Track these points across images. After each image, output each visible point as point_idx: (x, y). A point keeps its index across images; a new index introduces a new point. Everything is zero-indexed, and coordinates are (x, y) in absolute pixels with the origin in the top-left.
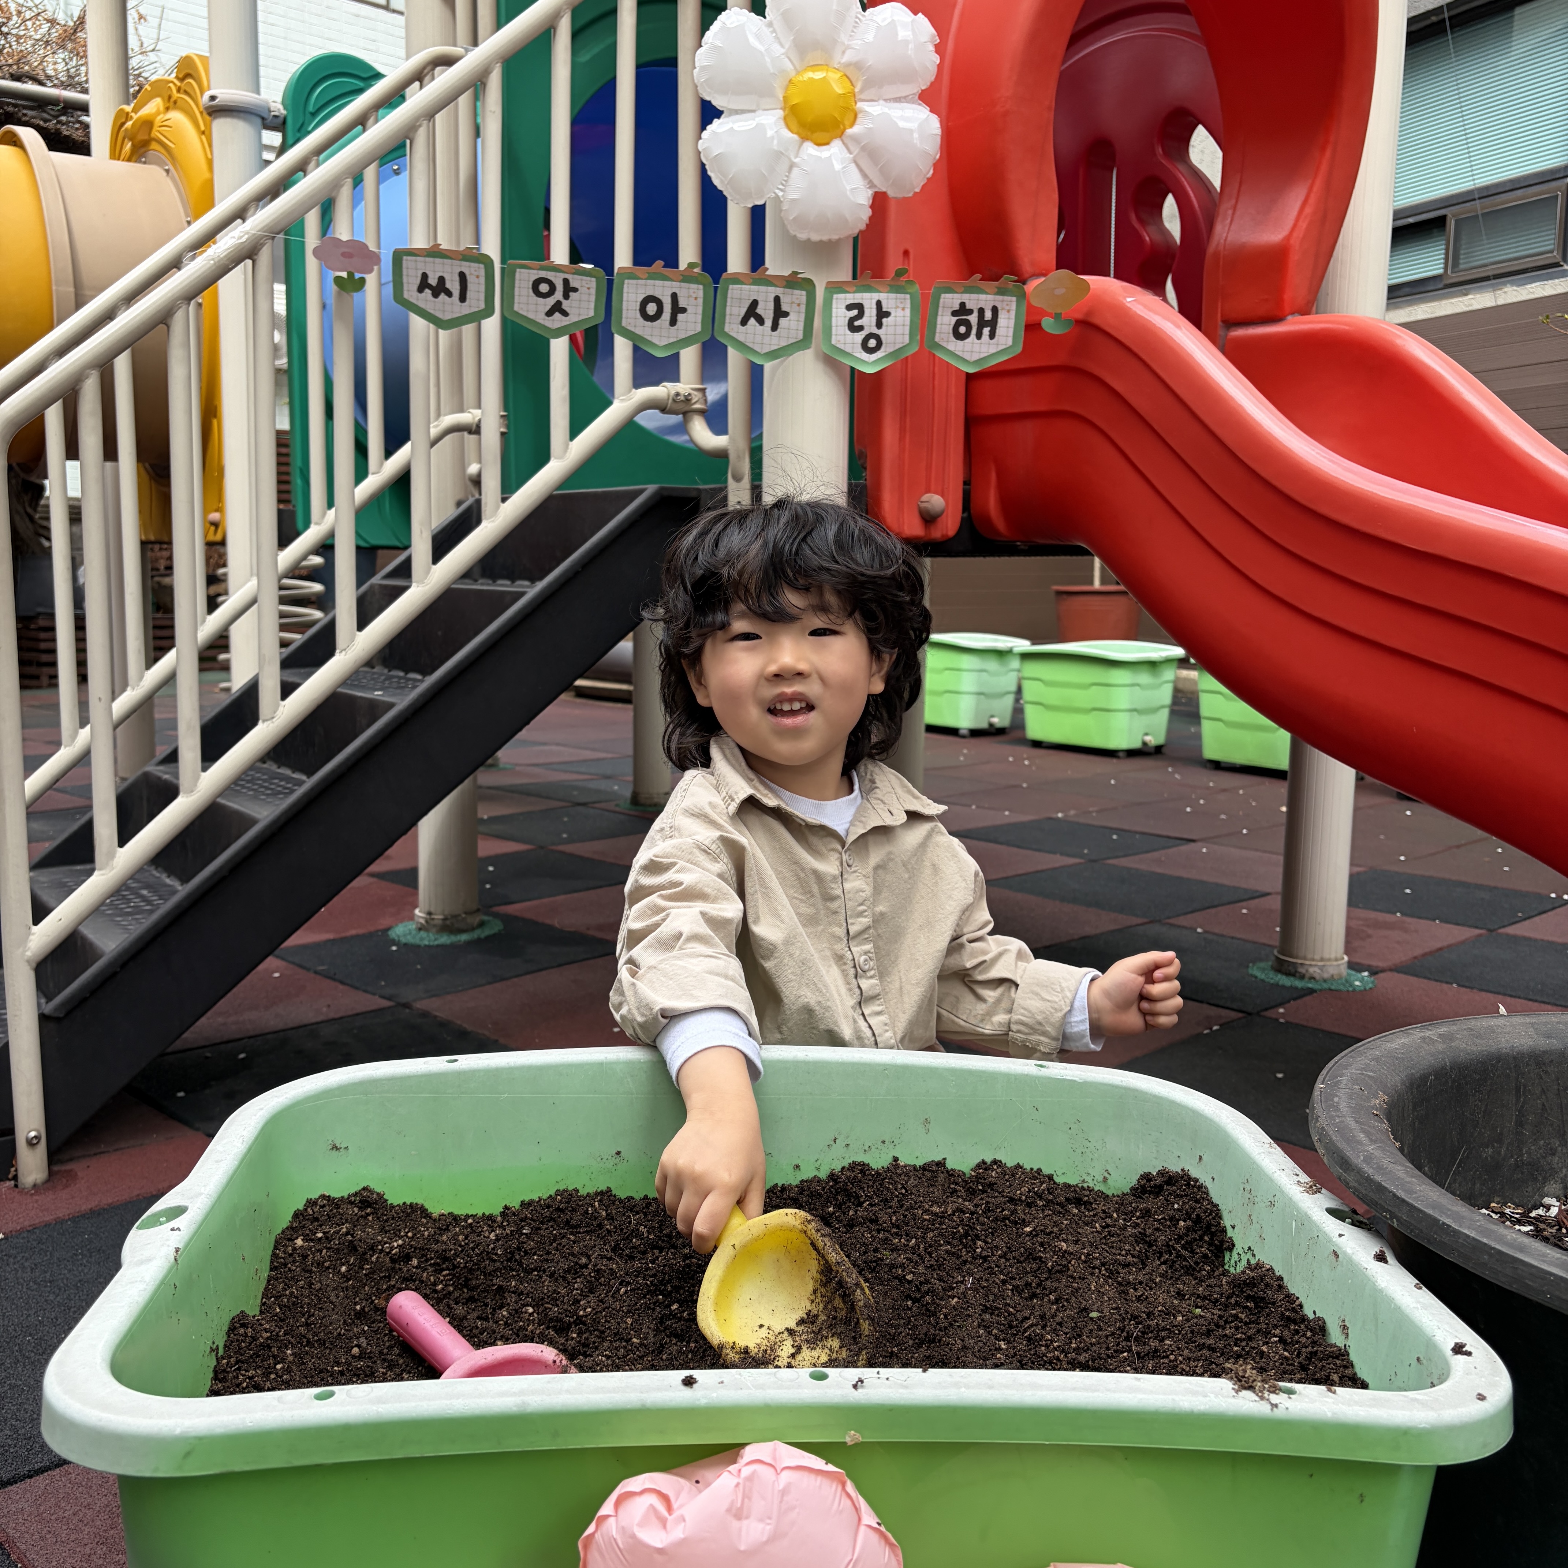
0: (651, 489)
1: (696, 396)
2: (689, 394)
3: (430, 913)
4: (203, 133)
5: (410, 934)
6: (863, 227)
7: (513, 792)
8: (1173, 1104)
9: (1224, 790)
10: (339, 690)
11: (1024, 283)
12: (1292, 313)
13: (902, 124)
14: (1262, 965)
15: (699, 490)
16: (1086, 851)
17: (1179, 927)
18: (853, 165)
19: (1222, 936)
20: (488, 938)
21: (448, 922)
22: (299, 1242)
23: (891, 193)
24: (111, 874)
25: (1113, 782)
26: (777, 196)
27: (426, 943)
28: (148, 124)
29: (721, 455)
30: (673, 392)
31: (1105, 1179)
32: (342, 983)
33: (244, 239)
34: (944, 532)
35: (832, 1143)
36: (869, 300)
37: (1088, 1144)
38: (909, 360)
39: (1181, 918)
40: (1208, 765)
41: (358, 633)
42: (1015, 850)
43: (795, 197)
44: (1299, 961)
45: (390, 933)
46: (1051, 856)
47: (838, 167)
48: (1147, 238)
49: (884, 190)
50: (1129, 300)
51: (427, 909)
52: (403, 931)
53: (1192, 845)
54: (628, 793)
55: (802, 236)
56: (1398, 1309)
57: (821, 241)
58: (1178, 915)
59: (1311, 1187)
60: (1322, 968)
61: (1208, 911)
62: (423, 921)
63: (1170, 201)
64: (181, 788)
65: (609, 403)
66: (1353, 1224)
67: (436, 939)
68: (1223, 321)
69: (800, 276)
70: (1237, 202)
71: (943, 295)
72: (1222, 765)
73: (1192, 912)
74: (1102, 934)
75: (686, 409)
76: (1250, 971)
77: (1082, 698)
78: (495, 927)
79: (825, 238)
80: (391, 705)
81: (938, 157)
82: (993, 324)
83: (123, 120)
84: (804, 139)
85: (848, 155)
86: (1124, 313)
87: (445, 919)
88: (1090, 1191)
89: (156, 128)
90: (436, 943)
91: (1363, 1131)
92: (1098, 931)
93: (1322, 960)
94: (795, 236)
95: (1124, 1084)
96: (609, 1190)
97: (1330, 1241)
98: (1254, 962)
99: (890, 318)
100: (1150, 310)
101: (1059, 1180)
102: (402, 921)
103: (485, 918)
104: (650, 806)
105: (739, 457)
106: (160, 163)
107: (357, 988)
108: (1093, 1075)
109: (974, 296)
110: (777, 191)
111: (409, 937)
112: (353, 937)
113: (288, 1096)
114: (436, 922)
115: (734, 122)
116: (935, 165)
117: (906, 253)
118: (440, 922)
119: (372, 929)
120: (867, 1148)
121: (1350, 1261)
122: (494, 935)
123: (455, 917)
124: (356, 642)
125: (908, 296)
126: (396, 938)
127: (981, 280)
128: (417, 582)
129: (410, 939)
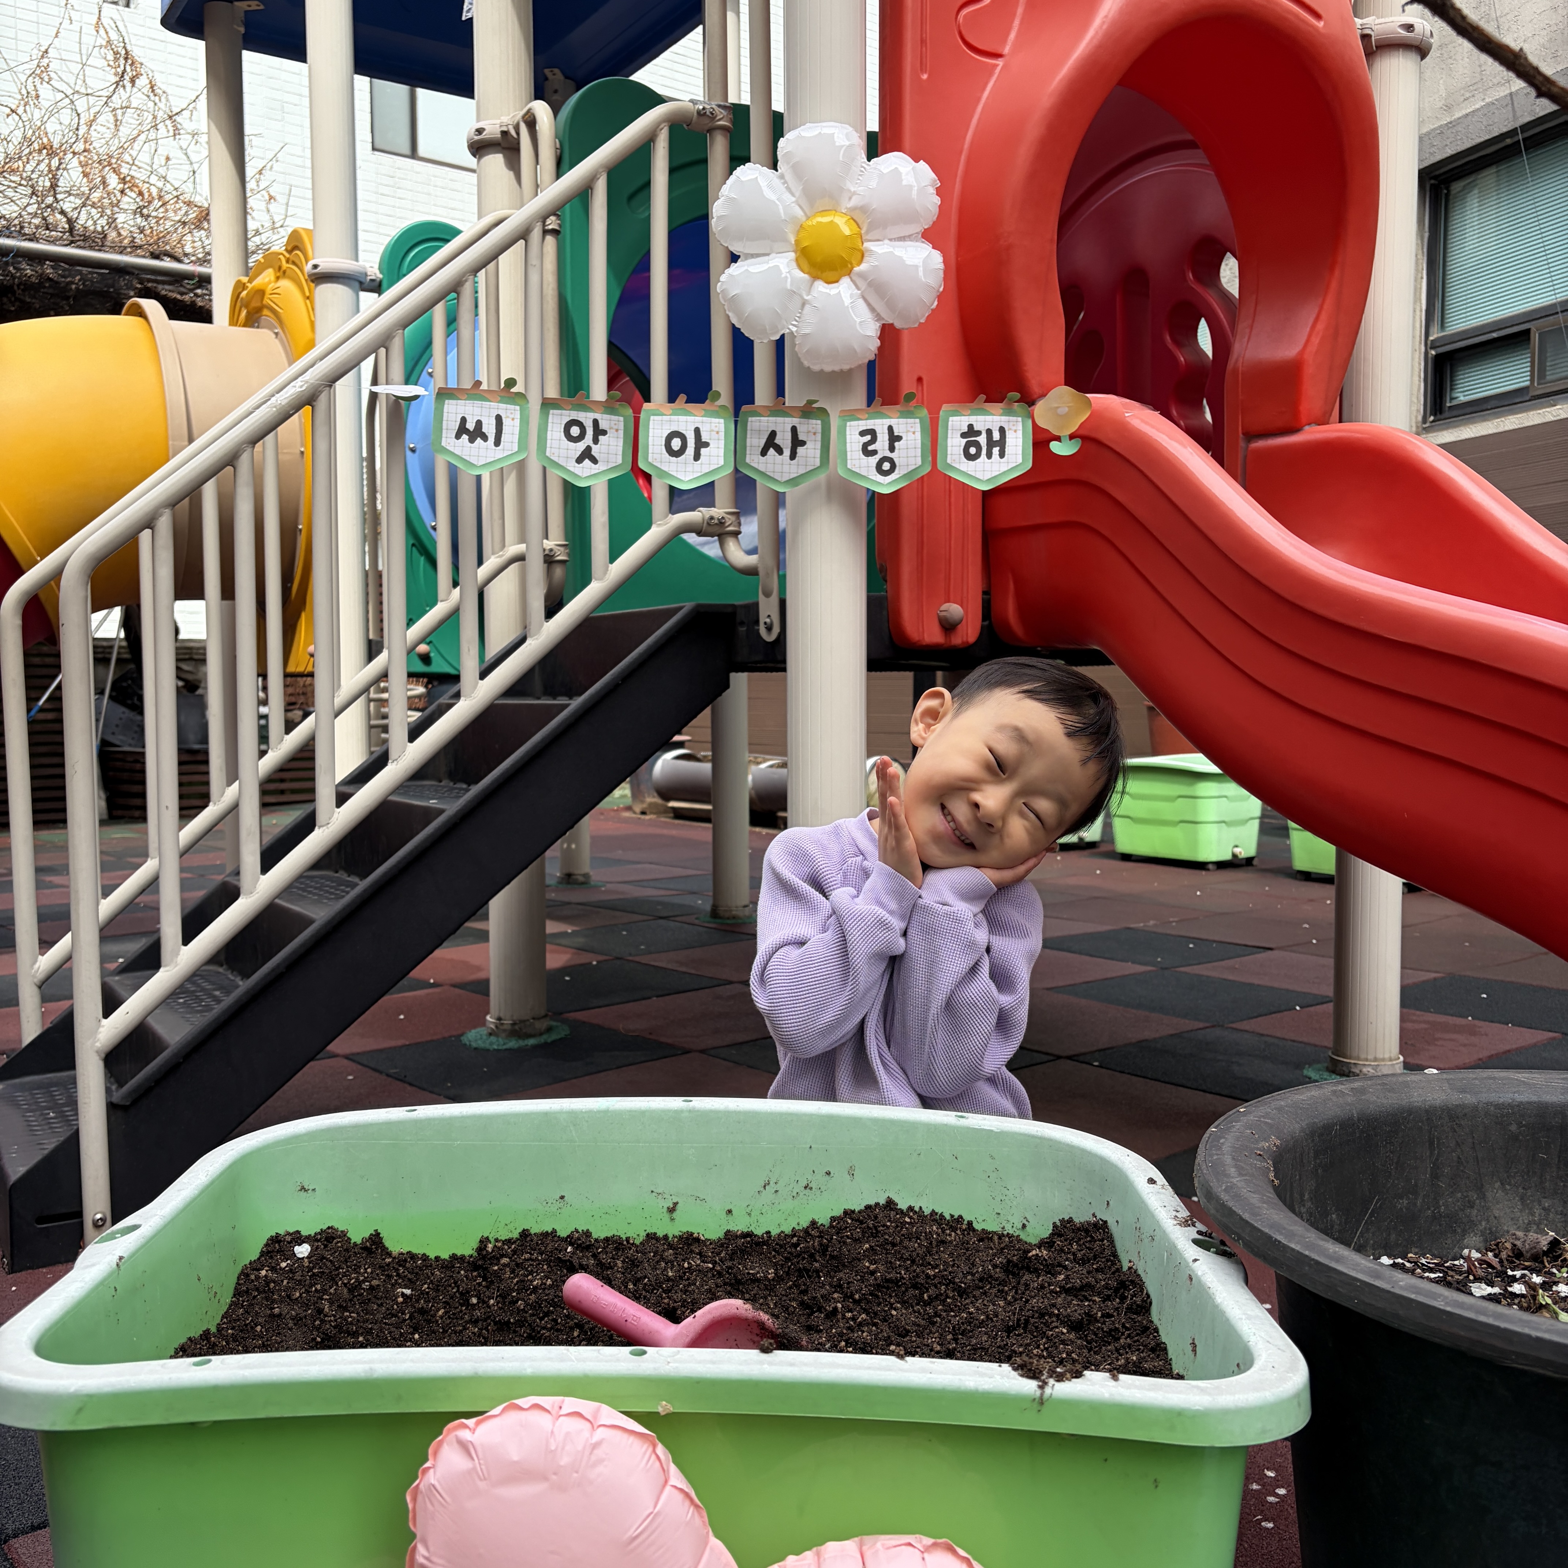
0: (688, 606)
1: (730, 519)
2: (723, 518)
3: (499, 1019)
4: (308, 298)
5: (481, 1038)
6: (872, 357)
7: (600, 907)
8: (1085, 1153)
9: (1311, 900)
10: (391, 798)
11: (1031, 403)
12: (1309, 424)
13: (909, 262)
14: (1319, 1066)
15: (733, 606)
16: (1159, 959)
17: (1242, 1030)
18: (861, 301)
19: (1284, 1039)
20: (554, 1042)
21: (517, 1027)
22: (263, 1273)
23: (898, 325)
24: (174, 970)
25: (1198, 893)
26: (792, 333)
27: (496, 1047)
28: (261, 293)
29: (751, 572)
30: (707, 516)
31: (1024, 1226)
32: (411, 1084)
33: (304, 388)
34: (965, 639)
35: (762, 1189)
36: (880, 425)
37: (1007, 1192)
38: (925, 479)
39: (1245, 1022)
40: (1298, 876)
41: (409, 744)
42: (1087, 958)
43: (807, 331)
44: (1353, 1061)
45: (462, 1038)
46: (1123, 964)
47: (847, 301)
48: (1182, 359)
49: (891, 322)
50: (1127, 415)
51: (496, 1016)
52: (475, 1037)
53: (1270, 952)
54: (708, 907)
55: (816, 368)
56: (1228, 1320)
57: (833, 372)
58: (1242, 1020)
59: (1187, 1221)
60: (1375, 1068)
61: (1273, 1015)
62: (493, 1026)
63: (1203, 324)
64: (241, 890)
65: (649, 528)
66: (1217, 1253)
67: (504, 1044)
68: (1243, 434)
69: (814, 406)
70: (1253, 321)
71: (951, 419)
72: (1313, 876)
73: (1256, 1017)
74: (1161, 1038)
75: (720, 531)
76: (1305, 1072)
77: (1167, 810)
78: (561, 1032)
79: (837, 368)
80: (441, 812)
81: (941, 289)
82: (1002, 443)
83: (240, 290)
84: (815, 278)
85: (856, 291)
86: (1124, 430)
87: (514, 1024)
88: (1009, 1238)
89: (267, 296)
90: (505, 1047)
91: (1236, 1166)
92: (1157, 1035)
93: (1376, 1060)
94: (809, 368)
95: (1040, 1134)
96: (554, 1231)
97: (1187, 1266)
98: (1310, 1065)
99: (901, 442)
100: (1146, 423)
101: (978, 1226)
102: (475, 1027)
103: (554, 1023)
104: (728, 918)
105: (768, 575)
106: (271, 327)
107: (424, 1089)
108: (1010, 1125)
109: (981, 418)
110: (791, 327)
111: (480, 1042)
112: (427, 1042)
113: (259, 1140)
114: (505, 1027)
115: (748, 266)
116: (940, 297)
117: (920, 380)
118: (509, 1027)
119: (446, 1035)
120: (795, 1194)
121: (1199, 1281)
122: (561, 1039)
123: (523, 1022)
124: (407, 753)
125: (918, 420)
126: (468, 1043)
127: (986, 401)
128: (465, 696)
129: (480, 1044)
